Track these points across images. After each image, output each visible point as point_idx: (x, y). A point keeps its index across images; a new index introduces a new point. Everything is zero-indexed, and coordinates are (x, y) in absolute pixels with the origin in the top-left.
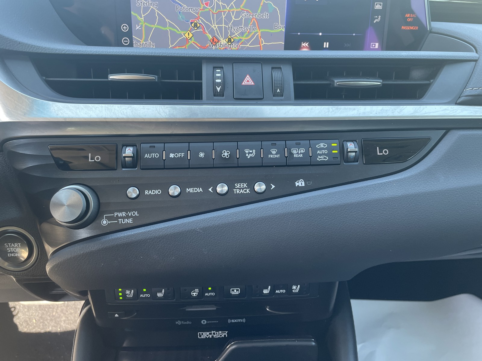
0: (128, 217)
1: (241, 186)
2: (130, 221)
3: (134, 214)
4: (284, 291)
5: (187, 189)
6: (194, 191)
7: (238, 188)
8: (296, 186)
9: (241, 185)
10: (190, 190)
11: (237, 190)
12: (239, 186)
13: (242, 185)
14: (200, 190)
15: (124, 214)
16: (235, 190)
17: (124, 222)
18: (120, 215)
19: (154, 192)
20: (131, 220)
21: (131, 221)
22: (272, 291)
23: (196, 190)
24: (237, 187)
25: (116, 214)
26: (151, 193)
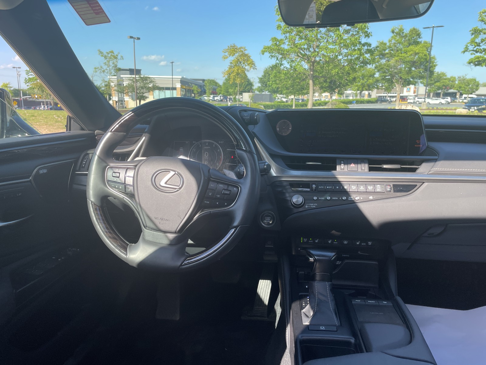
3: (316, 204)
4: (365, 244)
8: (370, 198)
10: (334, 198)
14: (337, 198)
15: (313, 204)
16: (349, 199)
17: (313, 207)
22: (360, 243)
25: (310, 204)
26: (321, 198)
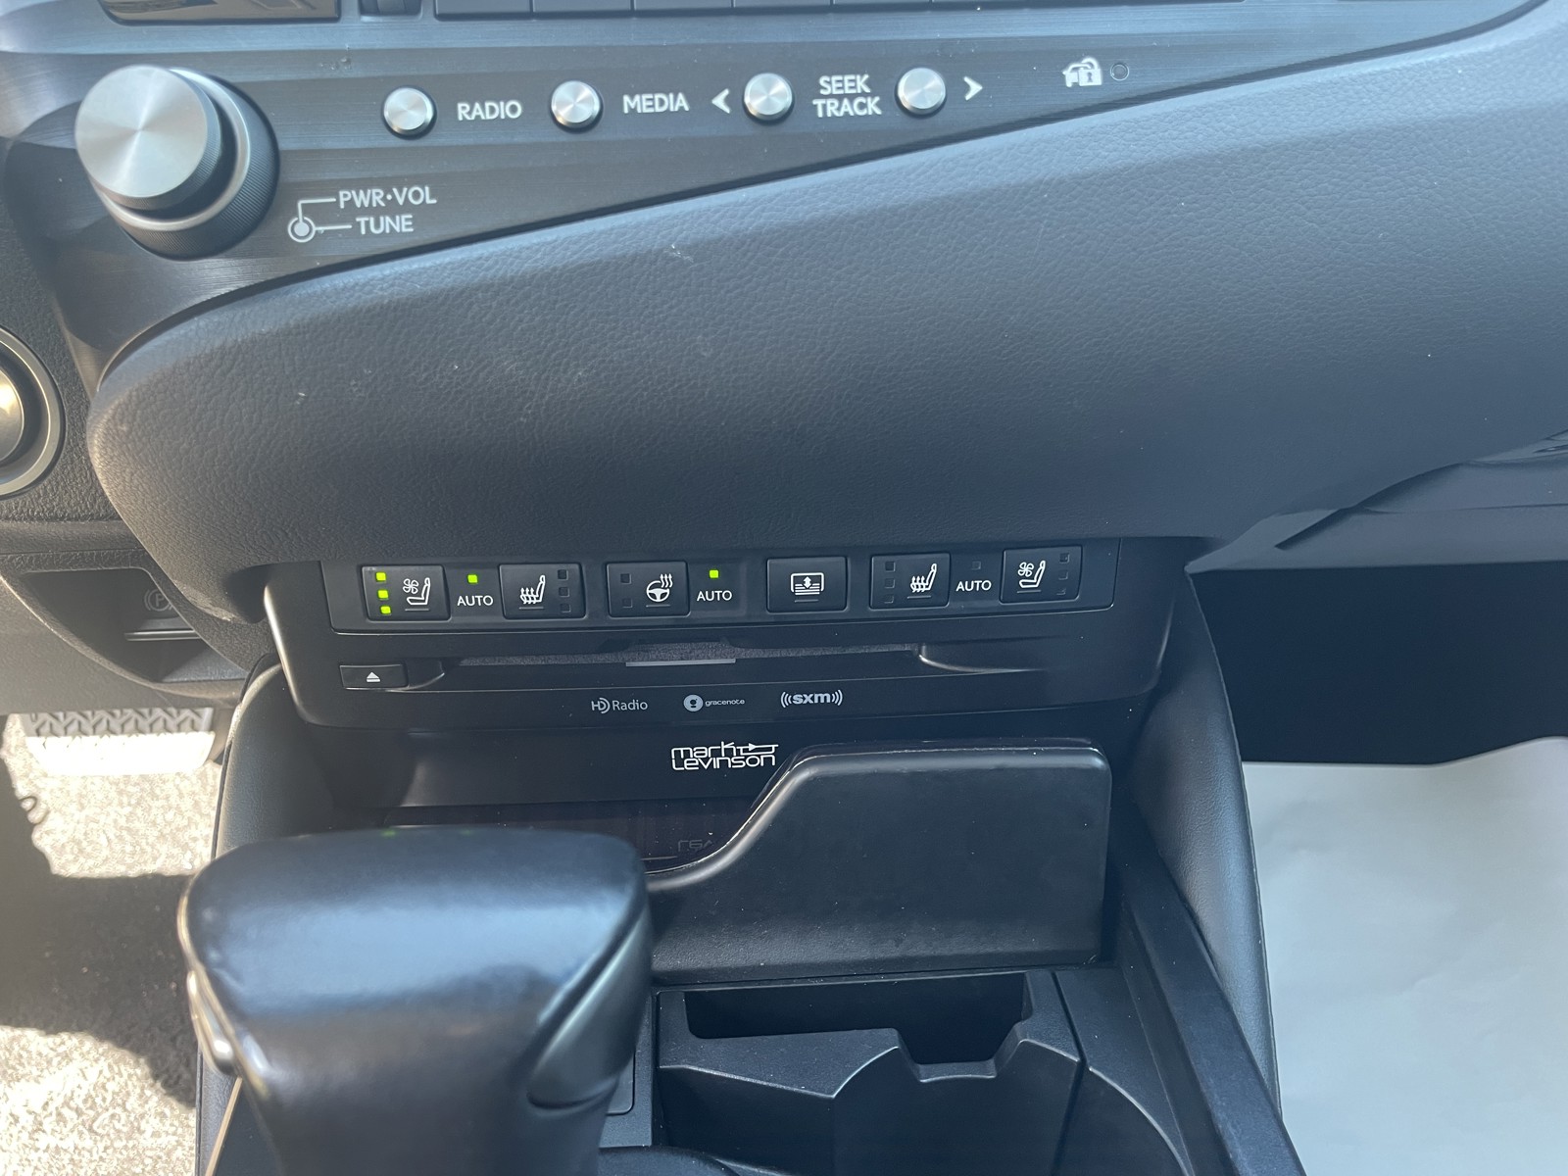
0: (392, 209)
1: (842, 88)
2: (404, 223)
3: (416, 195)
4: (984, 585)
5: (626, 99)
6: (653, 106)
7: (831, 96)
8: (1069, 85)
9: (842, 81)
10: (638, 103)
11: (829, 101)
12: (835, 85)
13: (847, 84)
14: (678, 104)
15: (376, 196)
16: (819, 103)
17: (377, 225)
18: (361, 199)
19: (492, 110)
20: (407, 220)
21: (407, 226)
22: (944, 588)
23: (662, 102)
24: (825, 89)
25: (345, 196)
26: (481, 113)
